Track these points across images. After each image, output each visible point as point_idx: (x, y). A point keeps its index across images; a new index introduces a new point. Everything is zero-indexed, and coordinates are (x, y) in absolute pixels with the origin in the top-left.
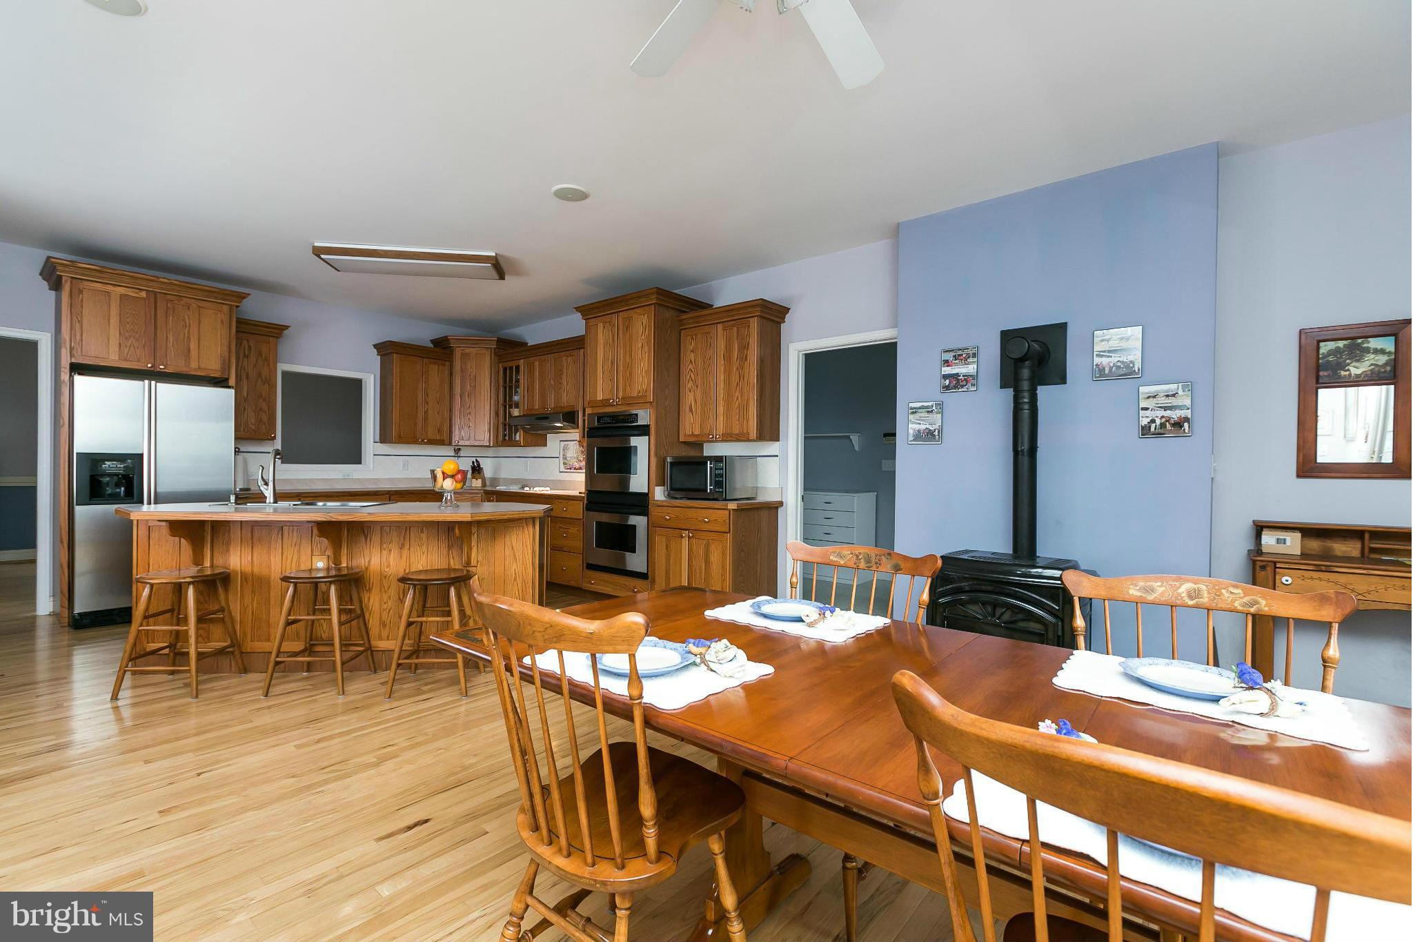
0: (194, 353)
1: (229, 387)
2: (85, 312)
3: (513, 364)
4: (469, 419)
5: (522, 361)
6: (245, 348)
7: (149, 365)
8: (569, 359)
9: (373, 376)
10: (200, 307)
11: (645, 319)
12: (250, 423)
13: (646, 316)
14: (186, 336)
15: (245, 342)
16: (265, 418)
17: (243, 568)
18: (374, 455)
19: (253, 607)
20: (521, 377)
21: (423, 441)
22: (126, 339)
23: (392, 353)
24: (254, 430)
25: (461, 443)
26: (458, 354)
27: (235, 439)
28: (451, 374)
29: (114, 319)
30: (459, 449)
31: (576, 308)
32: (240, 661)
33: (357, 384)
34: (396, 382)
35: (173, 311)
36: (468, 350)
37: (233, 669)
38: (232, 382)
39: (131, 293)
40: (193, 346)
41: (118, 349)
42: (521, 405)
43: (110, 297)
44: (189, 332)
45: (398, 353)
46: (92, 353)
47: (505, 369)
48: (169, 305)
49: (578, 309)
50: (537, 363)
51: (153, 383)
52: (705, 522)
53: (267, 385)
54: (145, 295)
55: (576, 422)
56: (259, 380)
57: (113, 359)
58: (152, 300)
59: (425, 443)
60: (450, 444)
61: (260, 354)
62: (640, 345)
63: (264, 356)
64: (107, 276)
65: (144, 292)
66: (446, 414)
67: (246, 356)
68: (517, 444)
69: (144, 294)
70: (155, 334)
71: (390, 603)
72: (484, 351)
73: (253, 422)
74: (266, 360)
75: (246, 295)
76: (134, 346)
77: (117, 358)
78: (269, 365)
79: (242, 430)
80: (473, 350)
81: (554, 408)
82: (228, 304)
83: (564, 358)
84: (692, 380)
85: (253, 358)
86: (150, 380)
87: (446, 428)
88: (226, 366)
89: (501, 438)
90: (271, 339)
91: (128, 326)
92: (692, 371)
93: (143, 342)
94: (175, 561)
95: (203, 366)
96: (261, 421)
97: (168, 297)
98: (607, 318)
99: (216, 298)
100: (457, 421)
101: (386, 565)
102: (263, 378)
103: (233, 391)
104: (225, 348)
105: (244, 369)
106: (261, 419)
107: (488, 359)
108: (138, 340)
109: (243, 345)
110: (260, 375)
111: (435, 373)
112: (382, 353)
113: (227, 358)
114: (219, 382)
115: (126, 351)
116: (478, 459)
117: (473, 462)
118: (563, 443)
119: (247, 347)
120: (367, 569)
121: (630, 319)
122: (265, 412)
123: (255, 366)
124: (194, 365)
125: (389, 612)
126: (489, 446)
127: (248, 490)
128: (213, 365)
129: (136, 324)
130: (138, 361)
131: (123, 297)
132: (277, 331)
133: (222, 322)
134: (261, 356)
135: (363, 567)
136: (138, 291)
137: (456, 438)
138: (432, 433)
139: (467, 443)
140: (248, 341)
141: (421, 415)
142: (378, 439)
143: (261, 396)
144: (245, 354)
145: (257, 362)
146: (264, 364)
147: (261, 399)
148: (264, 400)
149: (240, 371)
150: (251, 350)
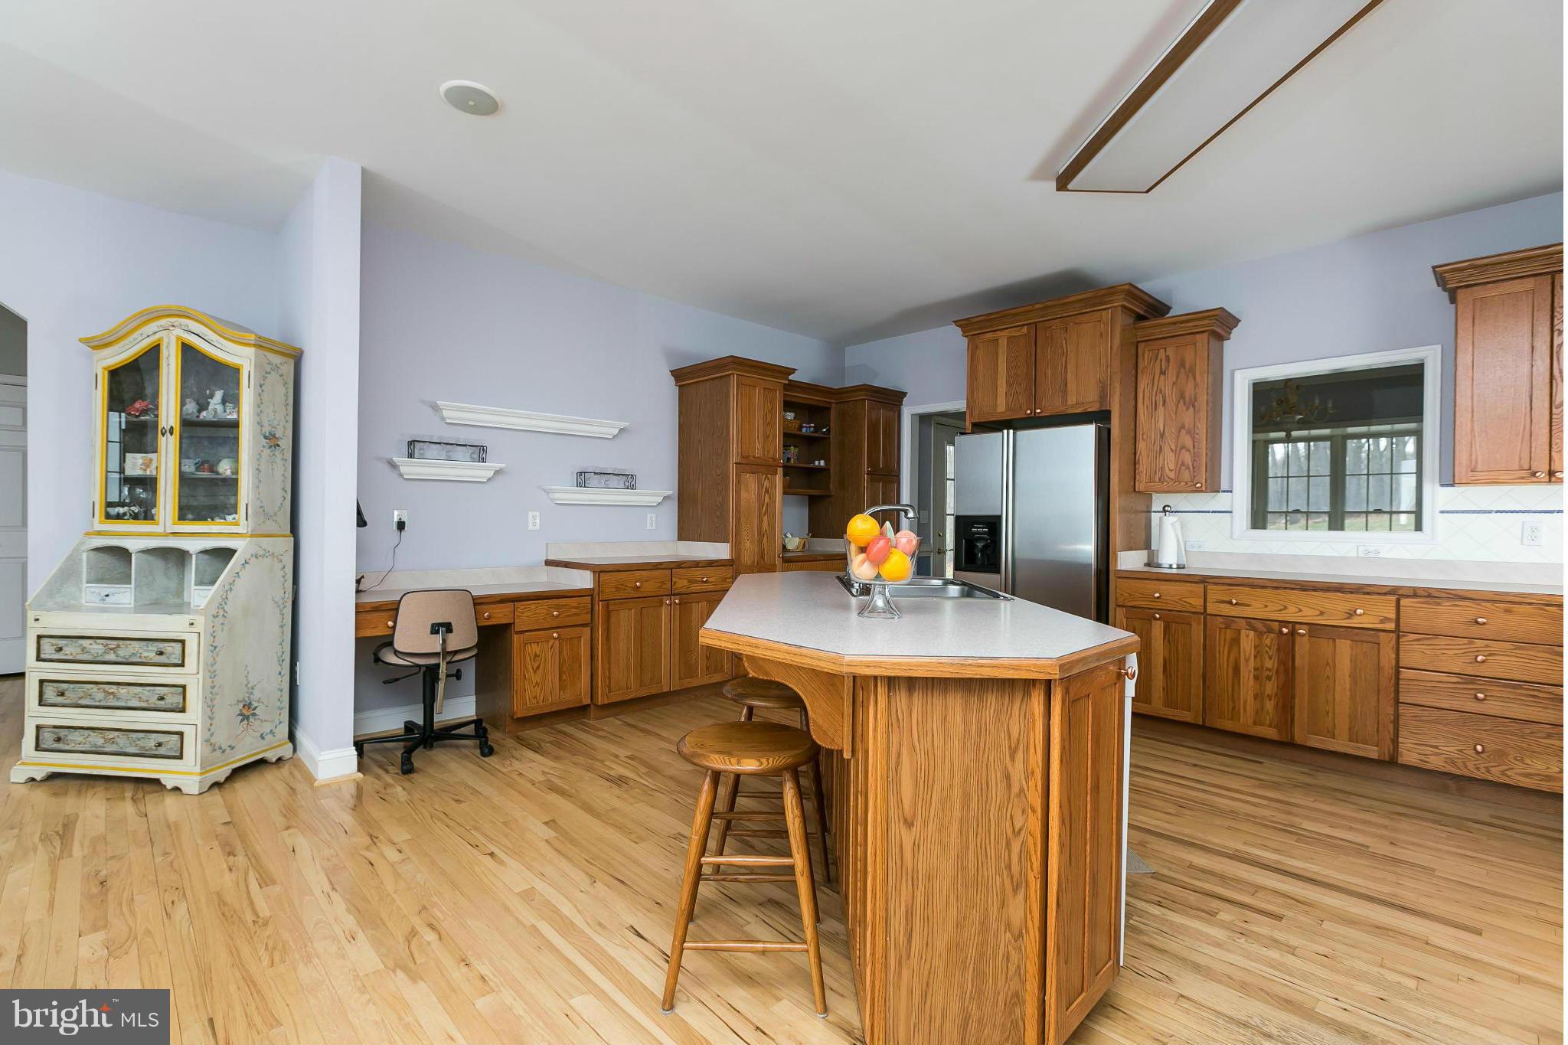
6: (1161, 360)
7: (1030, 411)
12: (1167, 469)
15: (1162, 351)
16: (1189, 459)
24: (1174, 480)
35: (1052, 339)
39: (1014, 333)
41: (1005, 399)
43: (999, 343)
46: (986, 410)
48: (1048, 334)
53: (1191, 409)
54: (1027, 331)
56: (1181, 405)
57: (1000, 411)
58: (1033, 332)
61: (1182, 364)
63: (1187, 365)
65: (1026, 327)
67: (1163, 373)
69: (1025, 330)
73: (1172, 467)
74: (1191, 370)
76: (1016, 393)
77: (1003, 410)
78: (1195, 379)
79: (1157, 480)
85: (1172, 373)
86: (1009, 430)
88: (1106, 393)
90: (1199, 336)
91: (1013, 372)
93: (1025, 385)
96: (1183, 464)
97: (1048, 323)
102: (1187, 399)
106: (1183, 461)
108: (1020, 385)
109: (1159, 358)
110: (1182, 396)
115: (1011, 399)
119: (1164, 359)
122: (1189, 450)
124: (1072, 400)
129: (1019, 367)
130: (1020, 409)
131: (1009, 339)
134: (1184, 367)
136: (1019, 328)
143: (1183, 427)
144: (1161, 368)
145: (1177, 377)
146: (1188, 377)
147: (1183, 432)
148: (1188, 432)
149: (1158, 395)
150: (1169, 362)
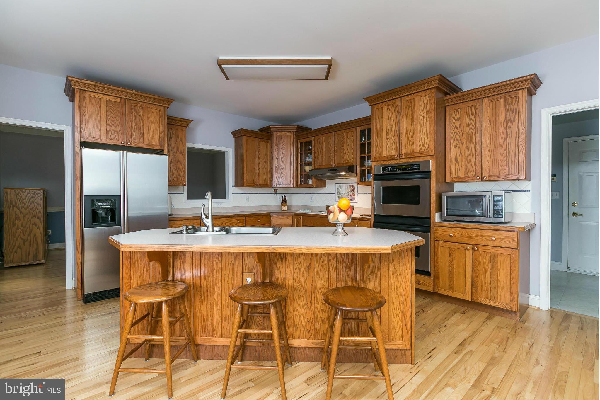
0: (146, 135)
1: (165, 155)
2: (88, 110)
3: (308, 140)
4: (282, 172)
5: (314, 138)
7: (123, 142)
8: (349, 134)
9: (231, 150)
10: (149, 108)
11: (426, 99)
12: (173, 176)
13: (427, 97)
14: (142, 125)
15: (170, 129)
16: (181, 173)
17: (194, 281)
18: (232, 194)
19: (201, 311)
20: (313, 147)
21: (258, 185)
22: (110, 126)
23: (242, 136)
24: (176, 181)
25: (278, 186)
26: (275, 136)
27: (169, 186)
28: (271, 147)
29: (104, 115)
30: (277, 189)
31: (365, 99)
32: (194, 352)
33: (222, 154)
34: (245, 153)
35: (135, 110)
36: (281, 133)
37: (189, 357)
38: (165, 152)
39: (111, 98)
40: (145, 131)
41: (105, 133)
42: (313, 164)
43: (100, 101)
44: (143, 123)
45: (245, 136)
46: (92, 135)
47: (301, 143)
48: (132, 107)
49: (366, 99)
50: (324, 138)
51: (125, 152)
52: (492, 239)
53: (181, 154)
54: (120, 101)
55: (355, 171)
56: (178, 152)
57: (103, 139)
58: (123, 103)
59: (259, 187)
60: (271, 187)
61: (178, 137)
62: (422, 117)
64: (99, 89)
65: (119, 99)
66: (269, 170)
68: (311, 186)
70: (126, 125)
71: (300, 310)
72: (290, 134)
73: (175, 176)
74: (181, 140)
75: (172, 101)
76: (114, 131)
77: (105, 138)
78: (182, 143)
79: (170, 180)
80: (284, 133)
81: (338, 164)
82: (163, 106)
83: (345, 134)
84: (457, 140)
85: (174, 140)
86: (124, 150)
87: (269, 178)
88: (162, 143)
89: (299, 183)
90: (183, 128)
91: (111, 119)
92: (457, 134)
93: (119, 128)
94: (148, 276)
95: (150, 143)
96: (179, 175)
97: (132, 101)
98: (391, 103)
99: (157, 102)
100: (275, 174)
101: (297, 281)
102: (180, 151)
103: (167, 157)
104: (162, 132)
105: (170, 146)
106: (179, 174)
107: (292, 138)
108: (116, 127)
109: (170, 132)
110: (178, 149)
111: (263, 147)
112: (235, 137)
113: (163, 137)
114: (159, 152)
115: (110, 134)
116: (285, 195)
117: (282, 197)
118: (337, 186)
120: (283, 283)
121: (411, 101)
122: (181, 170)
123: (175, 143)
124: (146, 142)
125: (300, 318)
126: (293, 188)
127: (172, 215)
128: (155, 143)
129: (115, 118)
130: (117, 140)
131: (107, 101)
132: (186, 123)
133: (160, 117)
134: (179, 138)
135: (280, 282)
136: (115, 98)
137: (274, 184)
138: (262, 181)
139: (281, 186)
140: (172, 129)
141: (257, 170)
142: (234, 185)
143: (178, 161)
144: (170, 137)
145: (176, 141)
146: (180, 142)
147: (179, 162)
148: (180, 163)
149: (169, 146)
150: (173, 134)
